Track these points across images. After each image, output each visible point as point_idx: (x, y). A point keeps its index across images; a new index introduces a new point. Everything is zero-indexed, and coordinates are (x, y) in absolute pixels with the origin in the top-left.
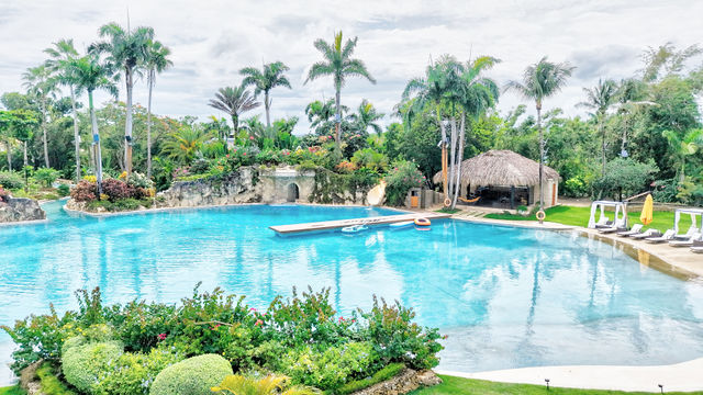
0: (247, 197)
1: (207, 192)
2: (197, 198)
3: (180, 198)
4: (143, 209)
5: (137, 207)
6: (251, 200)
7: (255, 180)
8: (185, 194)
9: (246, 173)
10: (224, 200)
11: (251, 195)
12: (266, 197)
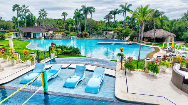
0: (104, 37)
1: (97, 36)
2: (95, 37)
3: (92, 37)
4: (86, 38)
5: (85, 38)
6: (105, 38)
7: (106, 34)
8: (93, 36)
9: (105, 33)
10: (100, 38)
11: (105, 37)
12: (107, 38)
